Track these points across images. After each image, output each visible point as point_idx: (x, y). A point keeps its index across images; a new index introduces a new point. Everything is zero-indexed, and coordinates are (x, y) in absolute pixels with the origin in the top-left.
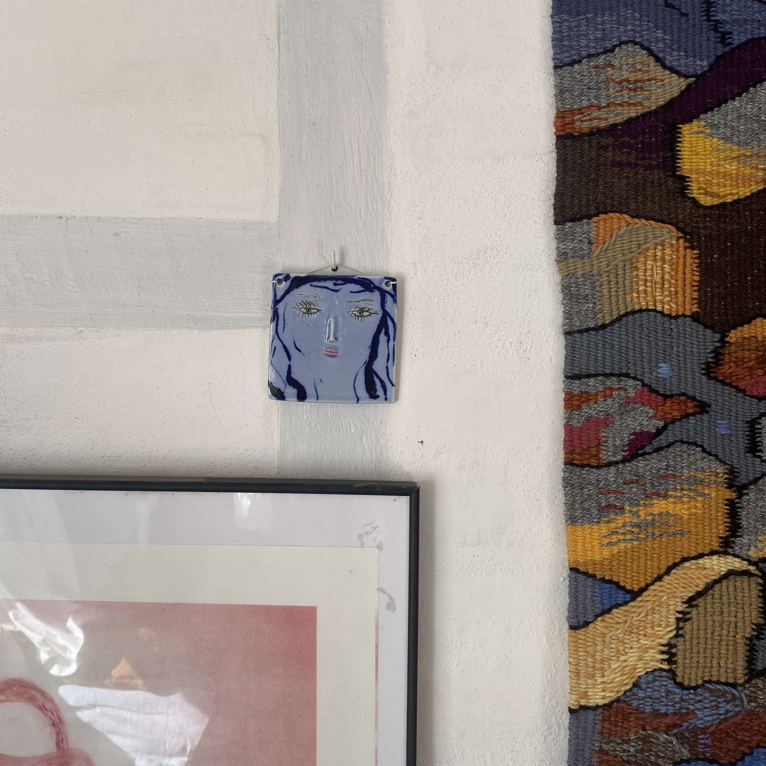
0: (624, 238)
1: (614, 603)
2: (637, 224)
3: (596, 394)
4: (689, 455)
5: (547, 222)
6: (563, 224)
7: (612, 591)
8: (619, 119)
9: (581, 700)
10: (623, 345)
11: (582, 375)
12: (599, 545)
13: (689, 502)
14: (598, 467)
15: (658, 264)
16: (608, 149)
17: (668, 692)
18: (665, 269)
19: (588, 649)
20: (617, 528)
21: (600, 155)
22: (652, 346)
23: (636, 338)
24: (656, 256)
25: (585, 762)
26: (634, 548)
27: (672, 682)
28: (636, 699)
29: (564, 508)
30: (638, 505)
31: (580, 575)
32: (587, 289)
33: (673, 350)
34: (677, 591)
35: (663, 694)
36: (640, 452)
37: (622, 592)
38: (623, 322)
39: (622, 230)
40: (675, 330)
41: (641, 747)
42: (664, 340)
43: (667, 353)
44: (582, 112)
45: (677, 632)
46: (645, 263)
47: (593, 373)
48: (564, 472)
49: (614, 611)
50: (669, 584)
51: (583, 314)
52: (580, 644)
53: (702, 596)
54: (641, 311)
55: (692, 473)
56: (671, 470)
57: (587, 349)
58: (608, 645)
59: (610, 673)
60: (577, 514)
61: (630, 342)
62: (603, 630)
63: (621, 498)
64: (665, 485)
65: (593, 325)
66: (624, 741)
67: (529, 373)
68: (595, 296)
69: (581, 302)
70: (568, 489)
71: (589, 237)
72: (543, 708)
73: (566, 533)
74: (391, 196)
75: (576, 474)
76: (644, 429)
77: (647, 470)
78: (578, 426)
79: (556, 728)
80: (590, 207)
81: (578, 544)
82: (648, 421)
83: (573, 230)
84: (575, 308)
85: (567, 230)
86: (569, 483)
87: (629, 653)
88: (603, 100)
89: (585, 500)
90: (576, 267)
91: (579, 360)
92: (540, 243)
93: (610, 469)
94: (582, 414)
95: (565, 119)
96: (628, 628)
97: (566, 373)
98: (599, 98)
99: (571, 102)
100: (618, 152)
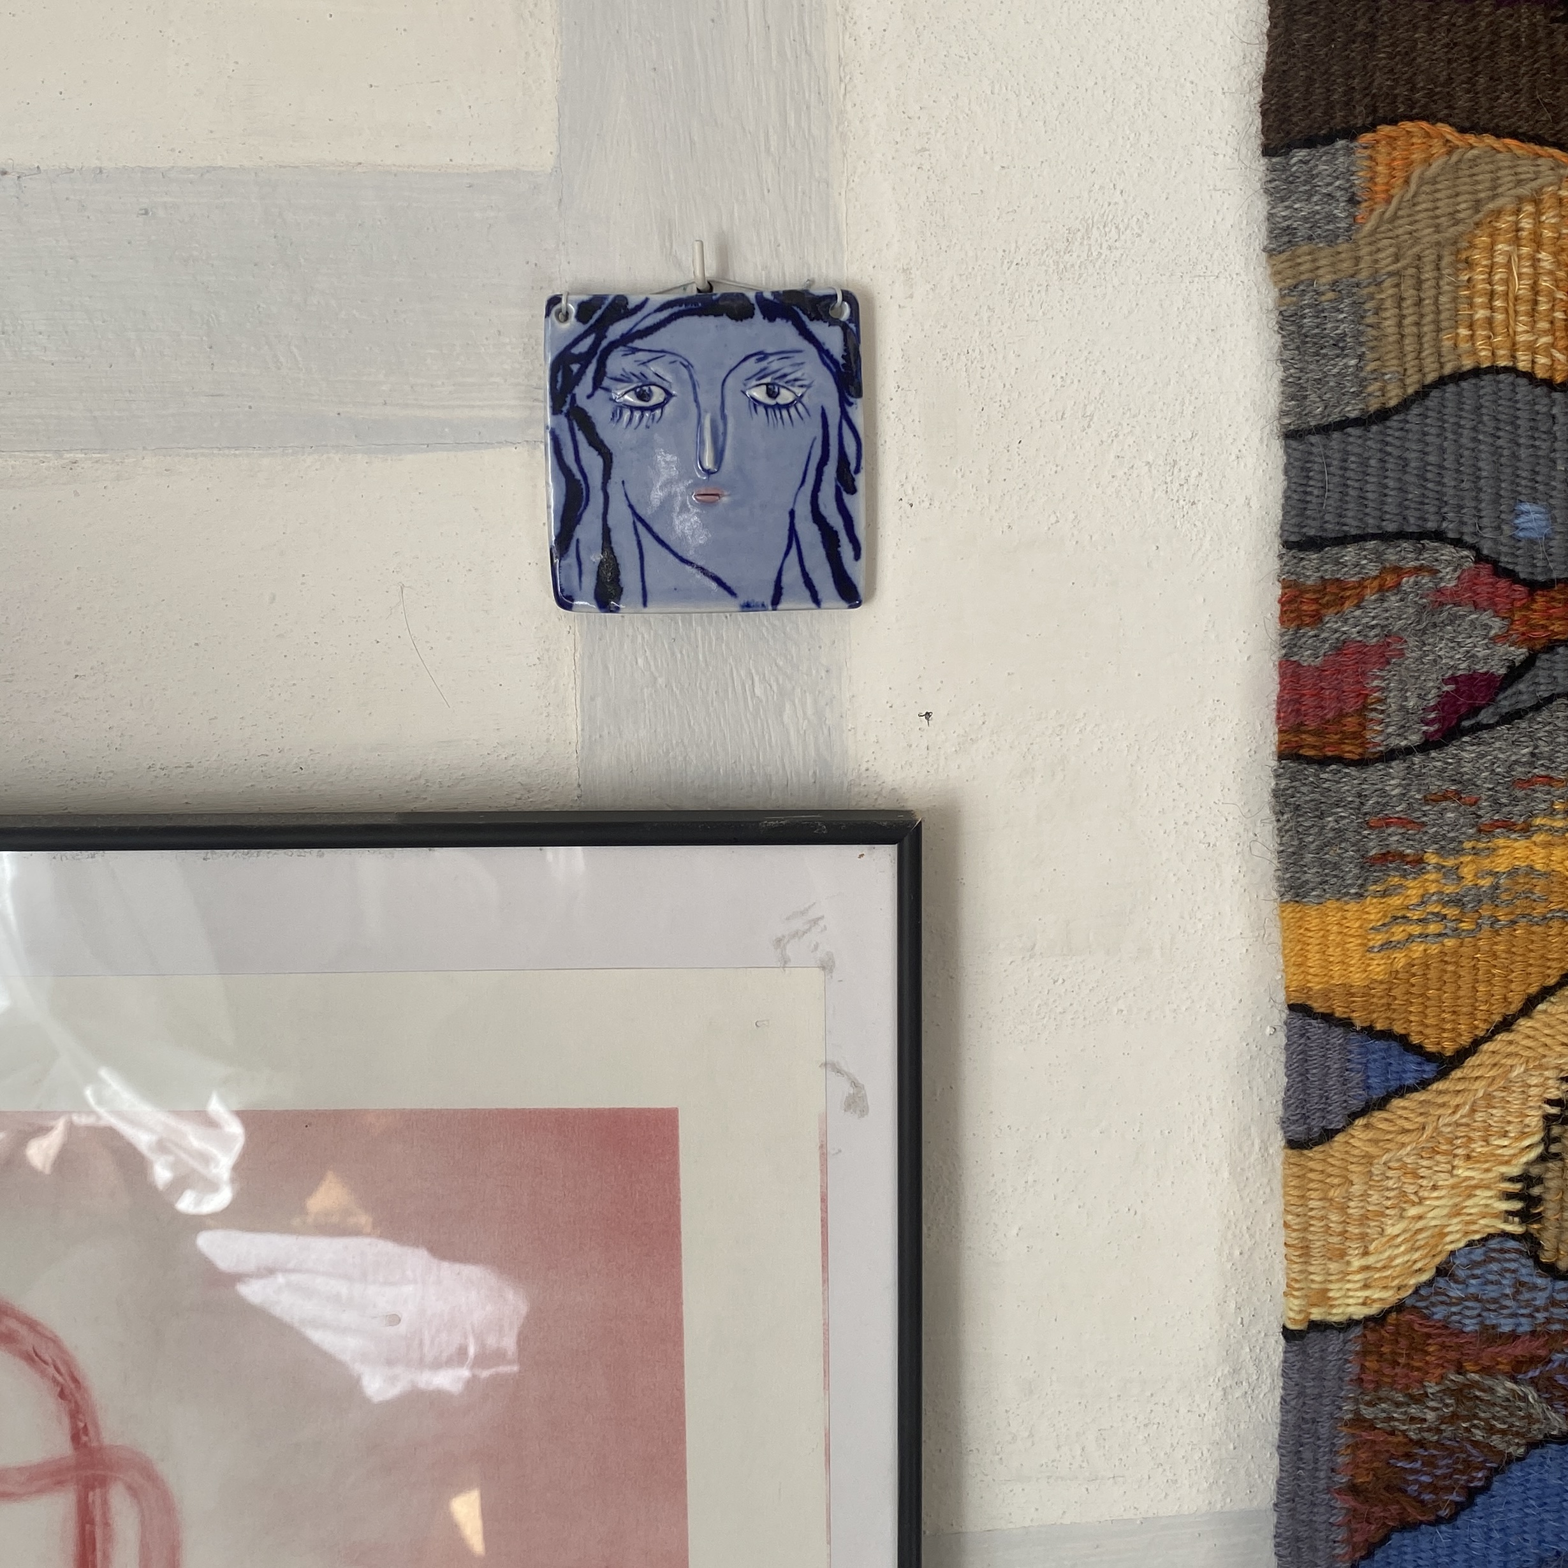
0: (1439, 186)
1: (1394, 1084)
2: (1472, 147)
3: (1361, 585)
5: (1244, 151)
6: (1286, 154)
7: (1390, 1056)
9: (1313, 1310)
10: (1431, 459)
11: (1325, 539)
12: (1362, 949)
14: (1362, 763)
15: (1525, 250)
17: (1519, 1285)
18: (1543, 264)
19: (1331, 1194)
20: (1407, 908)
22: (1503, 460)
23: (1464, 441)
24: (1518, 230)
25: (1319, 1447)
26: (1446, 954)
27: (1530, 1262)
28: (1442, 1303)
29: (1276, 865)
30: (1459, 852)
31: (1313, 1022)
32: (1342, 321)
33: (1554, 468)
34: (1547, 1053)
35: (1508, 1291)
36: (1466, 723)
37: (1416, 1059)
38: (1432, 401)
39: (1434, 166)
40: (1561, 419)
41: (1451, 1409)
42: (1533, 446)
43: (1539, 478)
45: (1546, 1149)
46: (1491, 249)
47: (1354, 532)
48: (1278, 776)
49: (1396, 1103)
50: (1529, 1037)
51: (1331, 384)
52: (1312, 1181)
54: (1477, 372)
56: (1542, 765)
57: (1341, 472)
58: (1378, 1181)
59: (1384, 1245)
60: (1308, 876)
61: (1448, 451)
62: (1367, 1149)
63: (1417, 837)
64: (1525, 802)
65: (1356, 412)
66: (1411, 1397)
67: (1194, 538)
68: (1362, 340)
69: (1325, 355)
70: (1285, 817)
71: (1351, 187)
72: (1221, 1326)
73: (1279, 924)
74: (845, 94)
75: (1307, 782)
76: (1477, 667)
77: (1482, 768)
78: (1312, 664)
79: (1252, 1369)
80: (1354, 107)
81: (1309, 947)
82: (1489, 649)
83: (1311, 170)
84: (1312, 371)
85: (1294, 169)
86: (1290, 804)
87: (1429, 1199)
89: (1328, 844)
90: (1317, 264)
91: (1319, 500)
92: (1226, 207)
93: (1391, 768)
94: (1322, 636)
96: (1428, 1142)
97: (1286, 534)
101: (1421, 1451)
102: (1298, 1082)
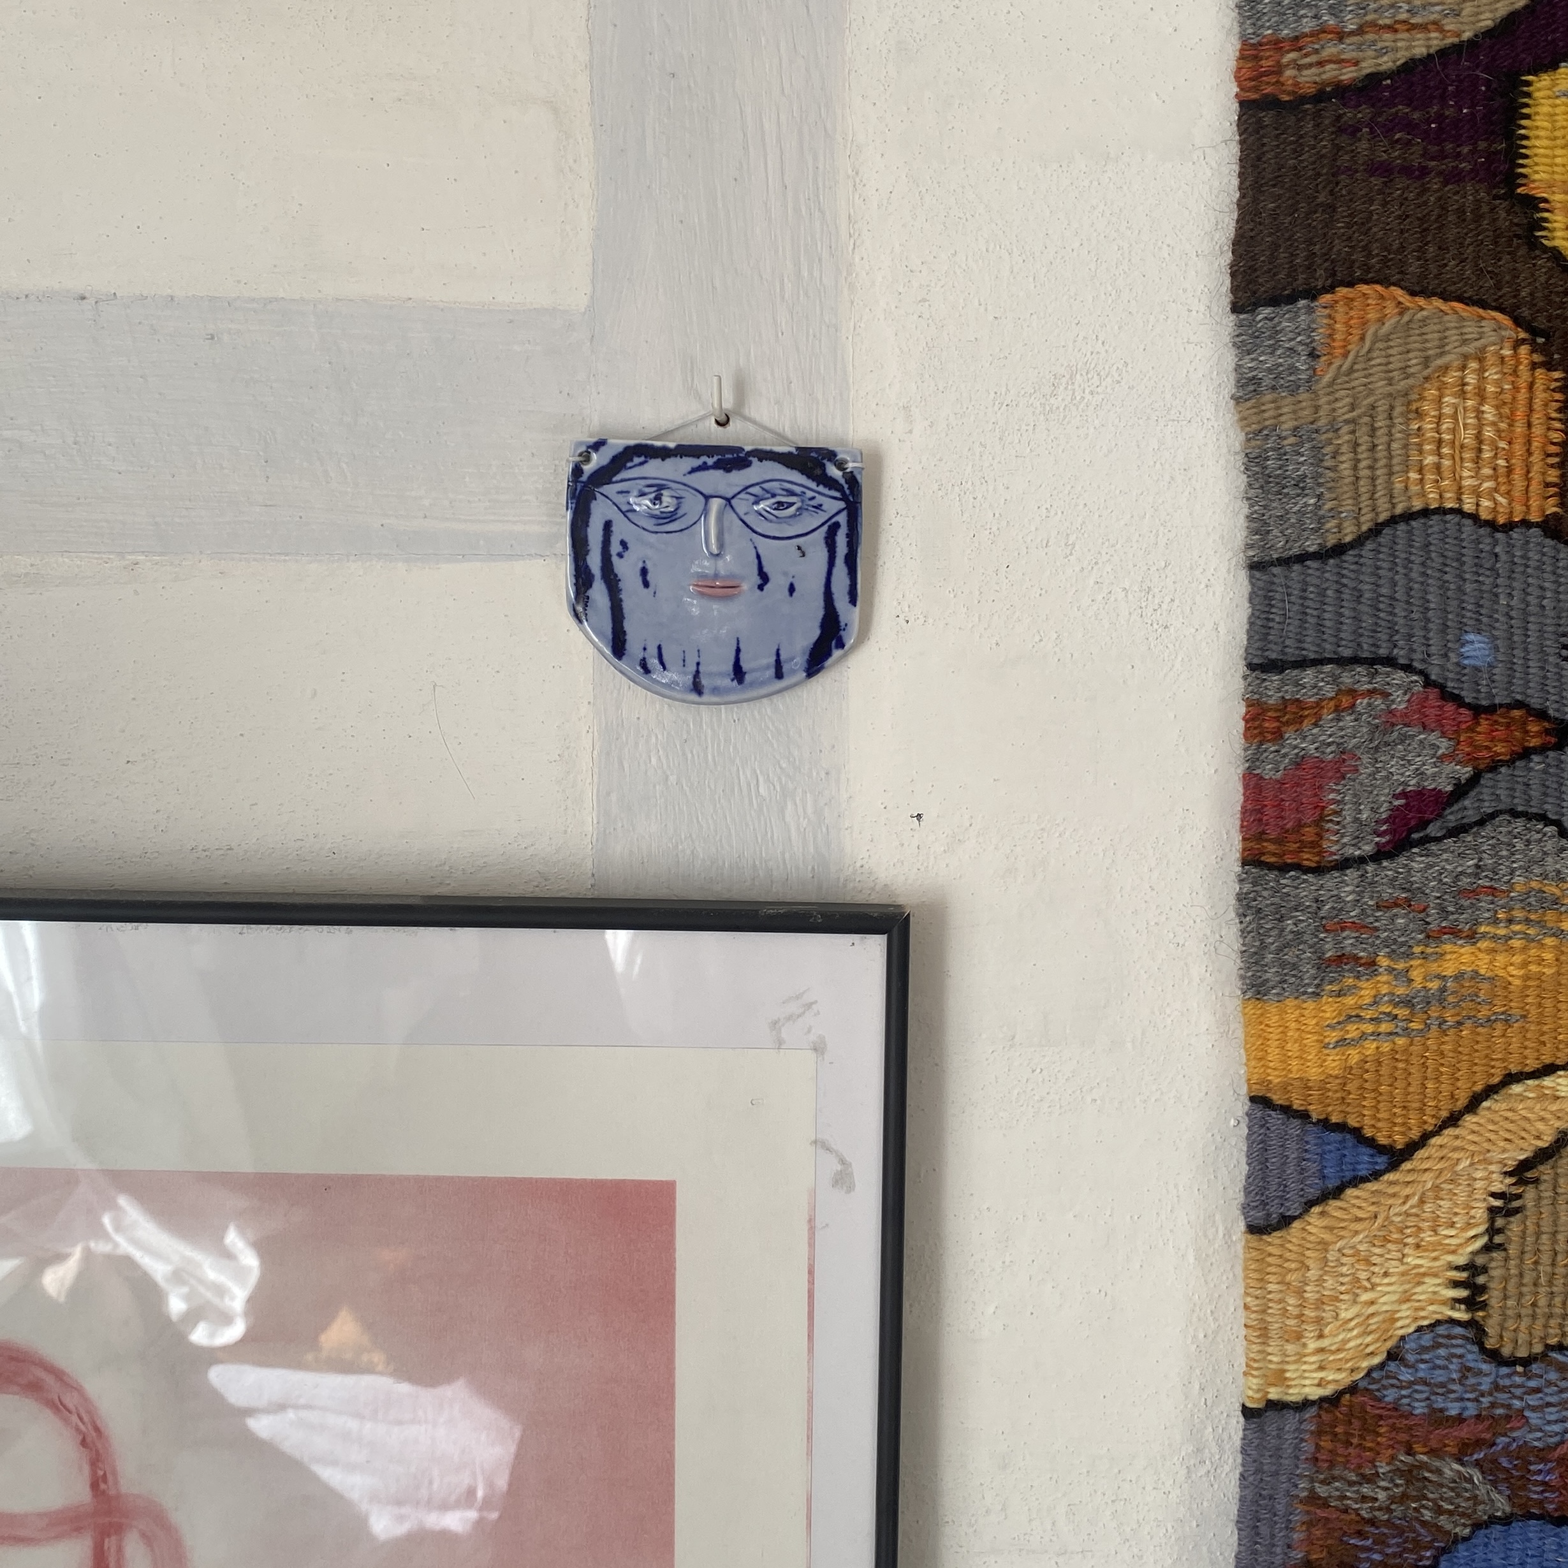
0: (1391, 344)
1: (1349, 1175)
2: (1422, 309)
3: (1318, 704)
4: (1528, 842)
5: (1215, 309)
6: (1253, 311)
7: (1344, 1148)
8: (1387, 63)
9: (1272, 1390)
10: (1384, 591)
11: (1286, 662)
12: (1318, 1045)
13: (1524, 949)
14: (1319, 870)
15: (1470, 403)
16: (1359, 135)
17: (1466, 1370)
18: (1485, 416)
19: (1288, 1278)
20: (1360, 1007)
21: (1339, 148)
22: (1449, 593)
23: (1414, 575)
24: (1464, 385)
25: (1276, 1523)
26: (1397, 1052)
27: (1475, 1348)
28: (1393, 1386)
29: (1239, 964)
30: (1409, 955)
31: (1273, 1113)
32: (1302, 463)
33: (1497, 602)
34: (1491, 1147)
35: (1455, 1376)
36: (1415, 836)
37: (1368, 1151)
38: (1385, 538)
39: (1387, 325)
40: (1503, 557)
41: (1401, 1489)
42: (1477, 581)
43: (1483, 611)
44: (1300, 44)
45: (1491, 1239)
46: (1439, 401)
47: (1312, 656)
48: (1241, 881)
49: (1350, 1192)
50: (1474, 1132)
51: (1292, 520)
52: (1270, 1265)
53: (1547, 1160)
54: (1426, 513)
55: (1534, 884)
56: (1486, 876)
57: (1301, 601)
58: (1333, 1267)
59: (1338, 1328)
60: (1268, 975)
61: (1400, 584)
62: (1322, 1236)
63: (1370, 940)
64: (1470, 911)
65: (1315, 546)
66: (1363, 1476)
67: (1166, 659)
68: (1321, 481)
69: (1288, 494)
70: (1248, 919)
71: (1311, 342)
72: (1186, 1406)
73: (1242, 1020)
74: (854, 248)
75: (1268, 886)
76: (1426, 784)
77: (1430, 877)
78: (1273, 777)
79: (1215, 1449)
80: (1315, 271)
81: (1268, 1043)
82: (1437, 767)
83: (1275, 326)
84: (1274, 508)
85: (1259, 325)
86: (1252, 907)
87: (1380, 1285)
88: (1350, 16)
89: (1287, 945)
90: (1280, 412)
91: (1281, 627)
92: (1198, 358)
93: (1346, 875)
94: (1283, 752)
95: (1260, 63)
96: (1379, 1230)
97: (1250, 657)
98: (1341, 11)
99: (1275, 22)
100: (1381, 141)
101: (1372, 1529)
102: (1258, 1170)
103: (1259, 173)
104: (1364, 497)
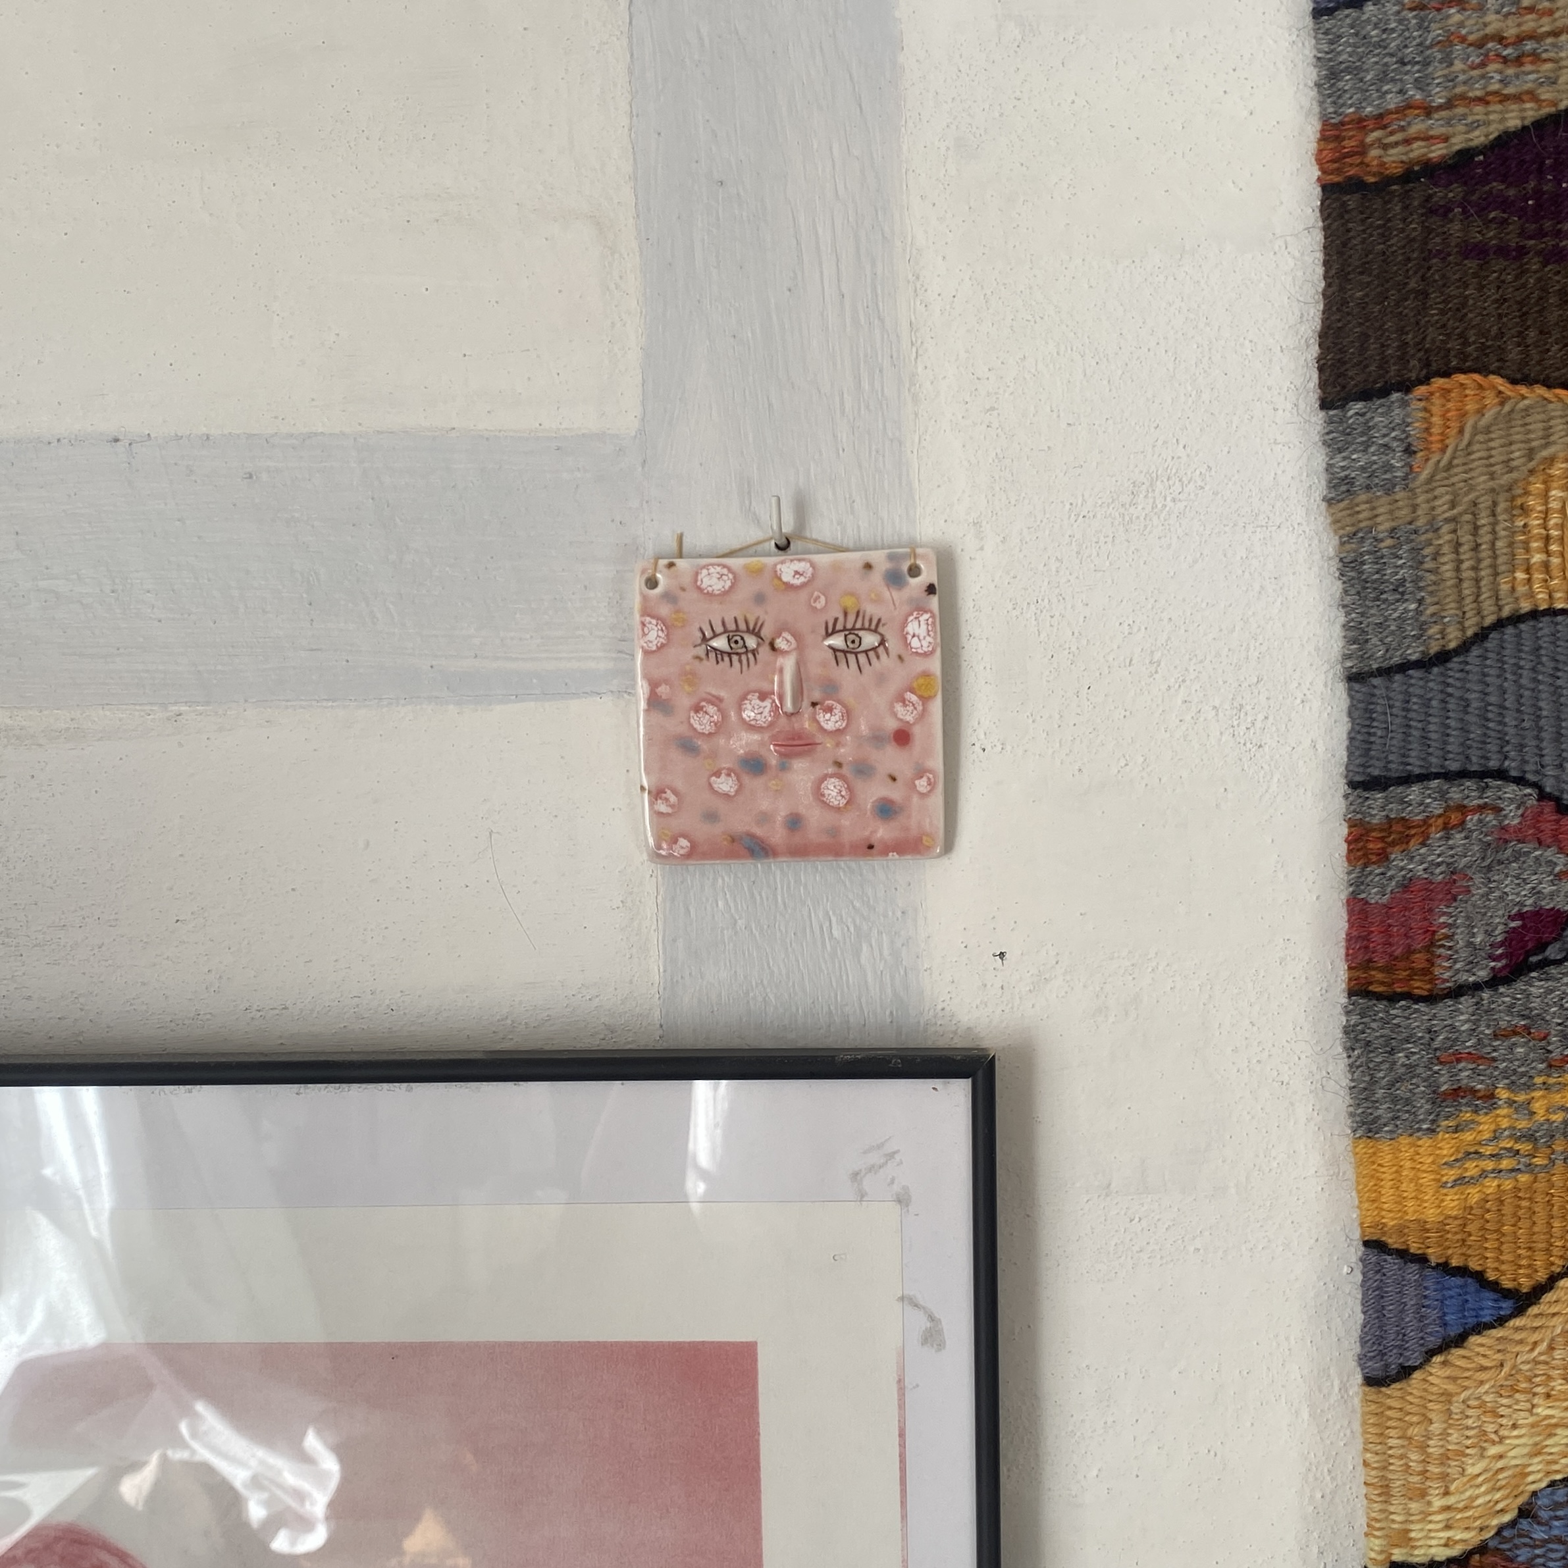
0: (1493, 436)
1: (1472, 1321)
2: (1524, 398)
3: (1425, 821)
5: (1302, 405)
6: (1343, 407)
7: (1466, 1293)
8: (1478, 138)
9: (1396, 1551)
10: (1492, 699)
11: (1390, 778)
12: (1435, 1185)
14: (1431, 999)
16: (1450, 215)
19: (1409, 1433)
20: (1480, 1143)
21: (1429, 230)
23: (1524, 681)
26: (1520, 1190)
28: (1525, 1545)
29: (1348, 1100)
30: (1530, 1087)
31: (1388, 1258)
32: (1401, 567)
36: (1534, 959)
37: (1492, 1295)
38: (1491, 644)
39: (1487, 416)
44: (1385, 121)
46: (1546, 496)
47: (1417, 771)
48: (1348, 1013)
49: (1474, 1339)
51: (1392, 628)
52: (1390, 1419)
54: (1534, 614)
57: (1404, 713)
58: (1458, 1420)
59: (1465, 1484)
60: (1380, 1112)
61: (1509, 691)
62: (1445, 1387)
63: (1488, 1072)
65: (1417, 654)
67: (1261, 781)
68: (1421, 584)
69: (1387, 600)
70: (1356, 1052)
71: (1407, 437)
73: (1353, 1160)
74: (917, 357)
75: (1377, 1018)
76: (1543, 903)
77: (1550, 1003)
78: (1380, 901)
80: (1408, 361)
81: (1382, 1183)
82: (1554, 885)
83: (1367, 421)
84: (1373, 615)
85: (1351, 421)
86: (1360, 1040)
87: (1508, 1437)
88: (1438, 89)
89: (1399, 1079)
90: (1375, 512)
91: (1382, 741)
92: (1286, 460)
93: (1460, 1003)
94: (1389, 874)
95: (1343, 144)
96: (1506, 1379)
97: (1351, 774)
98: (1428, 85)
99: (1358, 99)
100: (1476, 221)
102: (1375, 1319)
103: (1346, 260)
104: (1468, 600)
